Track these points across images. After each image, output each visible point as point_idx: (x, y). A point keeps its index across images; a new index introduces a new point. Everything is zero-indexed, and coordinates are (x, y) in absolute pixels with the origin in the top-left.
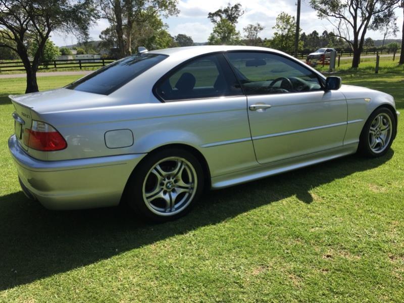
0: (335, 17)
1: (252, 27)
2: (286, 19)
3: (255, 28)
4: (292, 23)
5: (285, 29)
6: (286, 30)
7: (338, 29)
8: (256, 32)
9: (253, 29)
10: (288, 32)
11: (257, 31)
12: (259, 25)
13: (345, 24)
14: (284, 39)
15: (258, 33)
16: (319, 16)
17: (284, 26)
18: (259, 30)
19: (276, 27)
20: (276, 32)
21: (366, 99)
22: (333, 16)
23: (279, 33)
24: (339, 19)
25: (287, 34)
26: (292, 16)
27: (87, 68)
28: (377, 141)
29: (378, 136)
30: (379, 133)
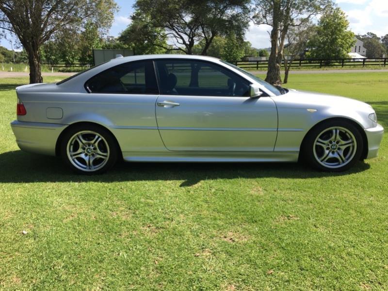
21: (309, 110)
27: (263, 68)
28: (331, 155)
29: (335, 151)
30: (335, 147)
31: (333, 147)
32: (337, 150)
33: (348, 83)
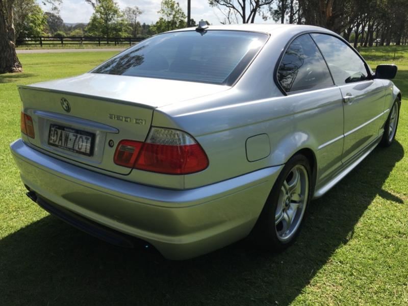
0: (225, 6)
1: (130, 10)
2: (170, 5)
3: (134, 11)
4: (177, 9)
5: (170, 14)
6: (172, 16)
7: (228, 18)
8: (135, 16)
9: (131, 12)
10: (174, 18)
11: (136, 14)
12: (137, 9)
13: (234, 14)
14: (170, 25)
15: (137, 17)
16: (210, 4)
17: (169, 12)
18: (138, 13)
19: (162, 12)
20: (162, 17)
22: (224, 5)
23: (164, 19)
24: (228, 8)
25: (173, 20)
26: (176, 2)
33: (81, 64)
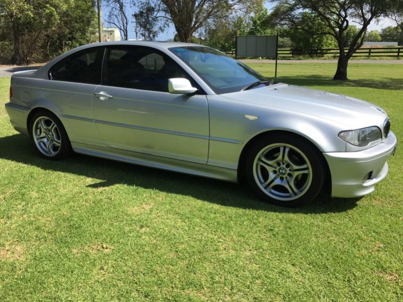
21: (247, 117)
28: (278, 182)
29: (284, 176)
30: (284, 171)
31: (281, 171)
32: (286, 175)
